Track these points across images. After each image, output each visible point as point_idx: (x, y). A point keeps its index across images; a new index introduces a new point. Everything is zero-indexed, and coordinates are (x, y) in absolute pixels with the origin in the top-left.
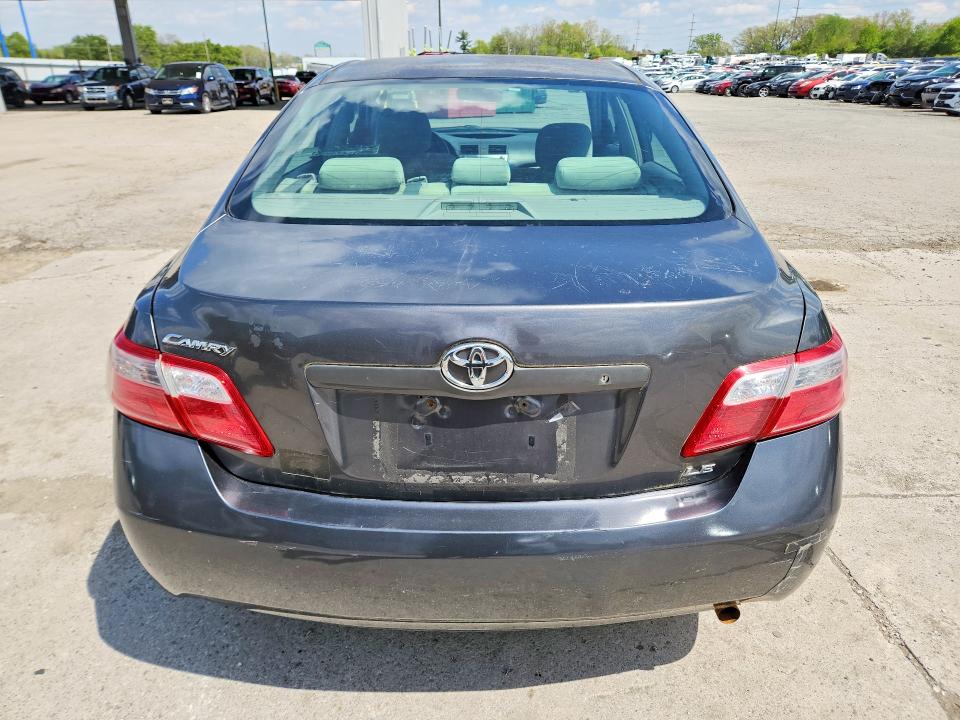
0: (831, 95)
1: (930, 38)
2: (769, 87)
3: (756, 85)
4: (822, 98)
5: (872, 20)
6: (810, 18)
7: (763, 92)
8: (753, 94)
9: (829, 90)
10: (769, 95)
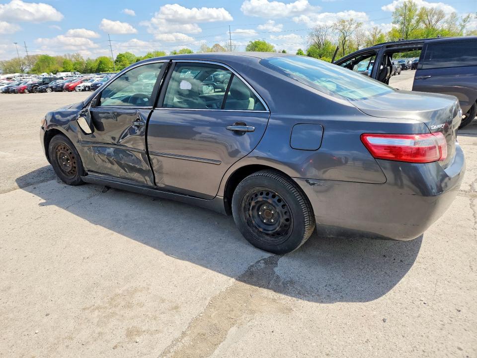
0: (87, 89)
1: (95, 66)
2: (51, 87)
3: (43, 87)
4: (83, 90)
5: (64, 57)
6: (33, 56)
7: (49, 90)
8: (43, 91)
9: (85, 87)
10: (52, 91)
